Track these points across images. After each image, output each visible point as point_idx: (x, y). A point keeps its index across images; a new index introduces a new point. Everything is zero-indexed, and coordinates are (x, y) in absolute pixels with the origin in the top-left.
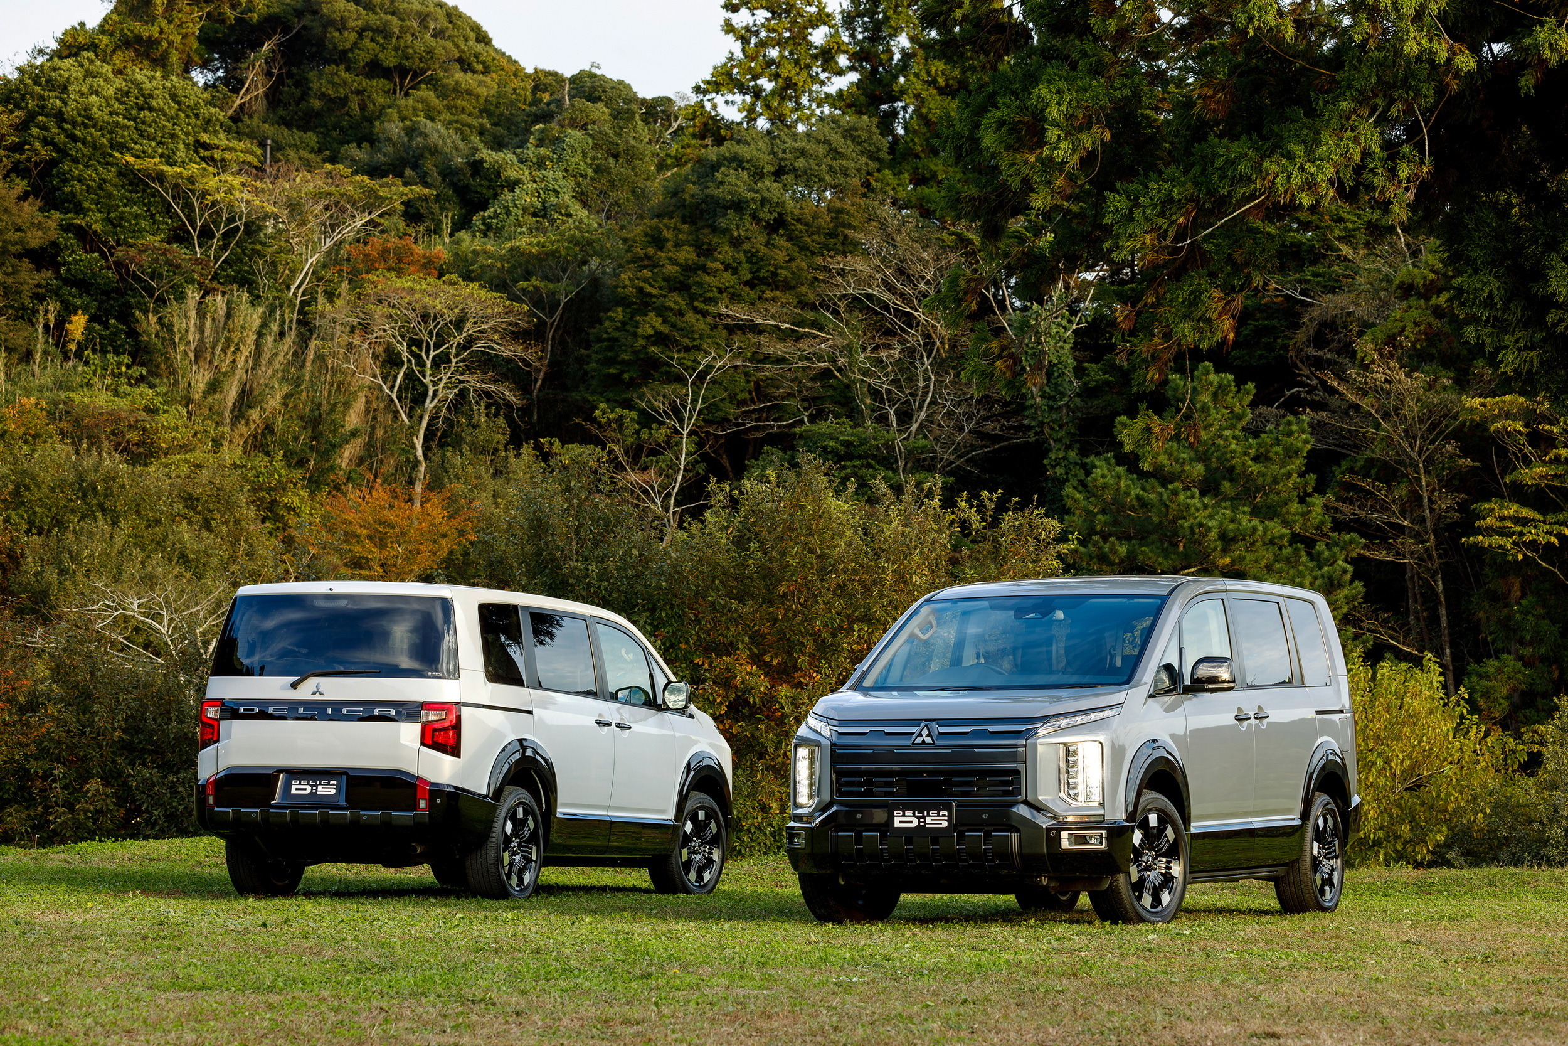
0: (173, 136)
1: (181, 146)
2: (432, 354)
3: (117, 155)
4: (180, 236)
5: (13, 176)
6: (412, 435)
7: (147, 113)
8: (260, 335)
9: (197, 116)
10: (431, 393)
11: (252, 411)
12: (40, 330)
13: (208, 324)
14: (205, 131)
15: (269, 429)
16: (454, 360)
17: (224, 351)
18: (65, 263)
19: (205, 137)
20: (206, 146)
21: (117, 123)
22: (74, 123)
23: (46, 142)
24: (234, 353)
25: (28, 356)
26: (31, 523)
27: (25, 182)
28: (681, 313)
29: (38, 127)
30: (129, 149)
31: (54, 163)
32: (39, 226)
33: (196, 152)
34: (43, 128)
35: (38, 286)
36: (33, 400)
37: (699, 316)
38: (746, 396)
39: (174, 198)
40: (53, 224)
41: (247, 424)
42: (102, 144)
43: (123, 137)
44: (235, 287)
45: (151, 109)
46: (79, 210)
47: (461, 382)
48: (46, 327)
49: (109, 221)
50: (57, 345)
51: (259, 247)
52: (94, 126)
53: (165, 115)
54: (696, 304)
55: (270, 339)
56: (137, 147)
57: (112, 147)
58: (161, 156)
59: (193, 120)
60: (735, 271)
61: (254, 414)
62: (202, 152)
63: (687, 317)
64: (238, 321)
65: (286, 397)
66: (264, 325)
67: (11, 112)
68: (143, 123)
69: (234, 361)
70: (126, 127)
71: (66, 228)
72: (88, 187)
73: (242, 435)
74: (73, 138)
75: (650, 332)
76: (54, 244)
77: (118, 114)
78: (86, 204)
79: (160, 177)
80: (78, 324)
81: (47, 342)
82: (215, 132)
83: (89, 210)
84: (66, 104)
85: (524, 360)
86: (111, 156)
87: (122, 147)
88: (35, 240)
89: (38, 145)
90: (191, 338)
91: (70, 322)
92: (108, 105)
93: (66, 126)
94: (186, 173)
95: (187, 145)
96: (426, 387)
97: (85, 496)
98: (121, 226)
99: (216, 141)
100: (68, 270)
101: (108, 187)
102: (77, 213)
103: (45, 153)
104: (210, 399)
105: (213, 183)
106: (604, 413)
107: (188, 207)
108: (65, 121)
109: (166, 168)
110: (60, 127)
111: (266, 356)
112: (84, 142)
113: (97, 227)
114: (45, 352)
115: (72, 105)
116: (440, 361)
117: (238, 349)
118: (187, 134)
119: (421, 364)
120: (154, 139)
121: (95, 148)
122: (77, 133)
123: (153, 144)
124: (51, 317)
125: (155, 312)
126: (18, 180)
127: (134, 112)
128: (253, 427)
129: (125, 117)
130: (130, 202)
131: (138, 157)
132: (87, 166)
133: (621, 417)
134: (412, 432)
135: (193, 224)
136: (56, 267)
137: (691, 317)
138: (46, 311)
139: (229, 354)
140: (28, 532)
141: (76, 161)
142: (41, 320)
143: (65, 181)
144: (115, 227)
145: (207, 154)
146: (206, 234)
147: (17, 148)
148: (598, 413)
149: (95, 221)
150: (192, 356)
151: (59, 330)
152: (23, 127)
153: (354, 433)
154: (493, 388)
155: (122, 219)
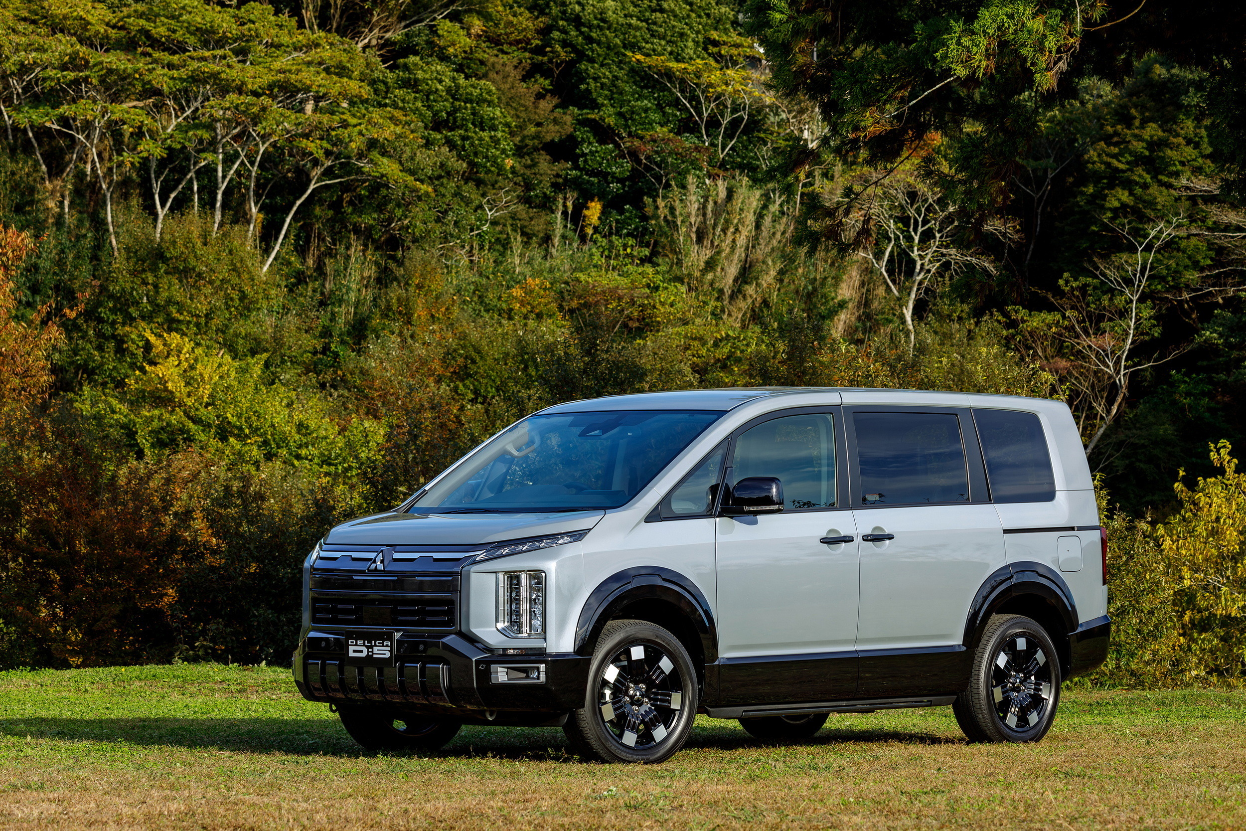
0: (682, 35)
1: (690, 44)
2: (920, 230)
3: (631, 54)
4: (687, 126)
5: (538, 76)
6: (901, 307)
7: (658, 15)
8: (760, 217)
9: (708, 15)
10: (918, 267)
11: (747, 287)
12: (559, 215)
13: (710, 206)
14: (716, 29)
15: (765, 303)
16: (938, 235)
17: (724, 231)
18: (584, 155)
19: (715, 35)
20: (715, 43)
21: (630, 25)
22: (590, 27)
23: (565, 44)
24: (734, 233)
25: (547, 239)
26: (476, 392)
27: (547, 82)
28: (1145, 186)
29: (559, 30)
30: (640, 49)
31: (571, 64)
32: (555, 121)
33: (705, 49)
34: (564, 31)
35: (558, 176)
36: (537, 281)
37: (1163, 189)
38: (1209, 262)
39: (682, 91)
40: (568, 119)
41: (744, 297)
42: (616, 45)
43: (635, 37)
44: (737, 172)
45: (662, 11)
46: (595, 105)
47: (943, 255)
48: (565, 213)
49: (620, 115)
50: (575, 231)
51: (762, 135)
52: (609, 29)
53: (675, 16)
54: (1160, 177)
55: (767, 221)
56: (648, 46)
57: (625, 47)
58: (671, 53)
59: (704, 20)
60: (1197, 146)
61: (750, 290)
62: (712, 49)
63: (1151, 191)
64: (737, 203)
65: (781, 272)
66: (765, 207)
67: (537, 18)
68: (655, 23)
69: (734, 241)
70: (637, 28)
71: (583, 123)
72: (603, 85)
73: (740, 309)
74: (590, 40)
75: (1116, 204)
76: (571, 138)
77: (631, 16)
78: (600, 100)
79: (669, 74)
80: (594, 211)
81: (565, 227)
82: (726, 31)
83: (603, 105)
84: (583, 9)
85: (1004, 235)
86: (625, 55)
87: (634, 47)
88: (552, 133)
89: (558, 48)
90: (693, 220)
91: (588, 208)
92: (623, 8)
93: (584, 29)
94: (690, 68)
95: (697, 43)
96: (914, 262)
97: (526, 367)
98: (633, 120)
99: (725, 38)
100: (585, 161)
101: (619, 83)
102: (593, 109)
103: (563, 54)
104: (710, 276)
105: (715, 76)
106: (1067, 282)
107: (693, 98)
108: (584, 25)
109: (673, 65)
110: (578, 29)
111: (765, 233)
112: (599, 43)
113: (611, 121)
114: (564, 237)
115: (589, 9)
116: (927, 236)
117: (737, 230)
118: (698, 32)
119: (910, 239)
120: (664, 38)
121: (609, 48)
122: (594, 35)
123: (663, 43)
124: (570, 204)
125: (664, 197)
126: (541, 80)
127: (647, 14)
128: (749, 301)
129: (639, 19)
130: (641, 97)
131: (648, 55)
132: (602, 65)
133: (1086, 285)
134: (901, 302)
135: (700, 114)
136: (574, 159)
137: (1154, 190)
138: (565, 199)
139: (729, 234)
140: (473, 401)
141: (592, 61)
142: (561, 207)
143: (582, 80)
144: (626, 120)
145: (715, 50)
146: (713, 123)
147: (539, 51)
148: (1061, 282)
149: (609, 116)
150: (694, 236)
151: (576, 217)
152: (544, 32)
153: (842, 305)
154: (974, 260)
155: (633, 113)
